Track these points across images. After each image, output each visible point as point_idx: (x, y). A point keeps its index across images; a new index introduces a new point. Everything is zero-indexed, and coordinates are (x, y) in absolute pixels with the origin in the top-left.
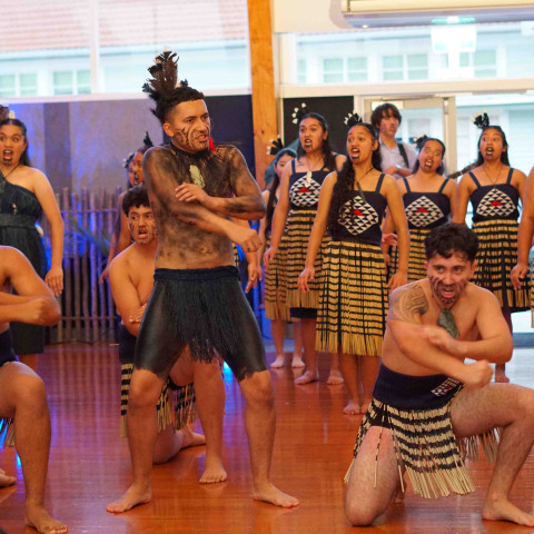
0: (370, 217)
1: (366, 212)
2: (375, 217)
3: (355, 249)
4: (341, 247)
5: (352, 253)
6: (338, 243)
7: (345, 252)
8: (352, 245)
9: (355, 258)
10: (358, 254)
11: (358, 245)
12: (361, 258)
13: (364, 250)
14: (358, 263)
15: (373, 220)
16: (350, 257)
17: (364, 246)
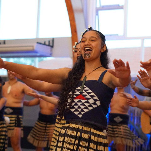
0: (91, 101)
1: (88, 97)
2: (95, 100)
3: (77, 130)
11: (81, 127)
12: (80, 138)
13: (85, 132)
15: (95, 104)
17: (86, 129)
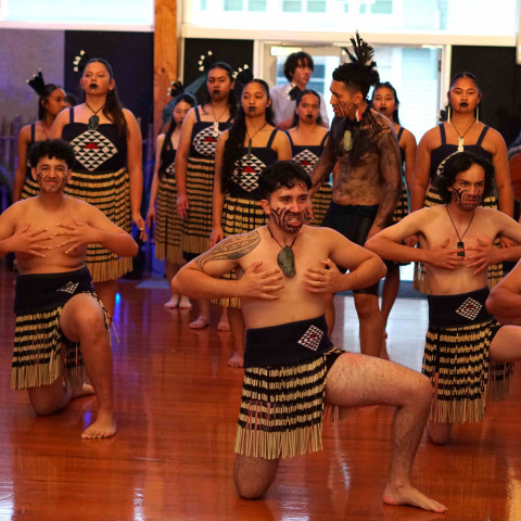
4: (236, 204)
5: (246, 210)
6: (234, 200)
7: (240, 209)
8: (247, 202)
9: (249, 215)
10: (252, 211)
14: (251, 220)
16: (244, 215)
